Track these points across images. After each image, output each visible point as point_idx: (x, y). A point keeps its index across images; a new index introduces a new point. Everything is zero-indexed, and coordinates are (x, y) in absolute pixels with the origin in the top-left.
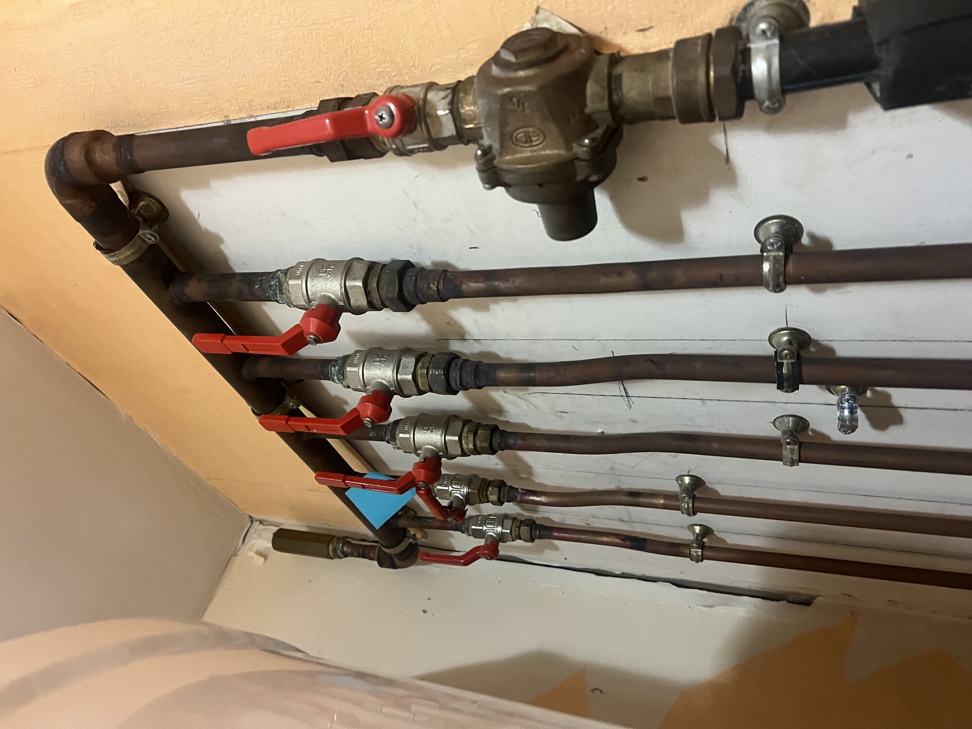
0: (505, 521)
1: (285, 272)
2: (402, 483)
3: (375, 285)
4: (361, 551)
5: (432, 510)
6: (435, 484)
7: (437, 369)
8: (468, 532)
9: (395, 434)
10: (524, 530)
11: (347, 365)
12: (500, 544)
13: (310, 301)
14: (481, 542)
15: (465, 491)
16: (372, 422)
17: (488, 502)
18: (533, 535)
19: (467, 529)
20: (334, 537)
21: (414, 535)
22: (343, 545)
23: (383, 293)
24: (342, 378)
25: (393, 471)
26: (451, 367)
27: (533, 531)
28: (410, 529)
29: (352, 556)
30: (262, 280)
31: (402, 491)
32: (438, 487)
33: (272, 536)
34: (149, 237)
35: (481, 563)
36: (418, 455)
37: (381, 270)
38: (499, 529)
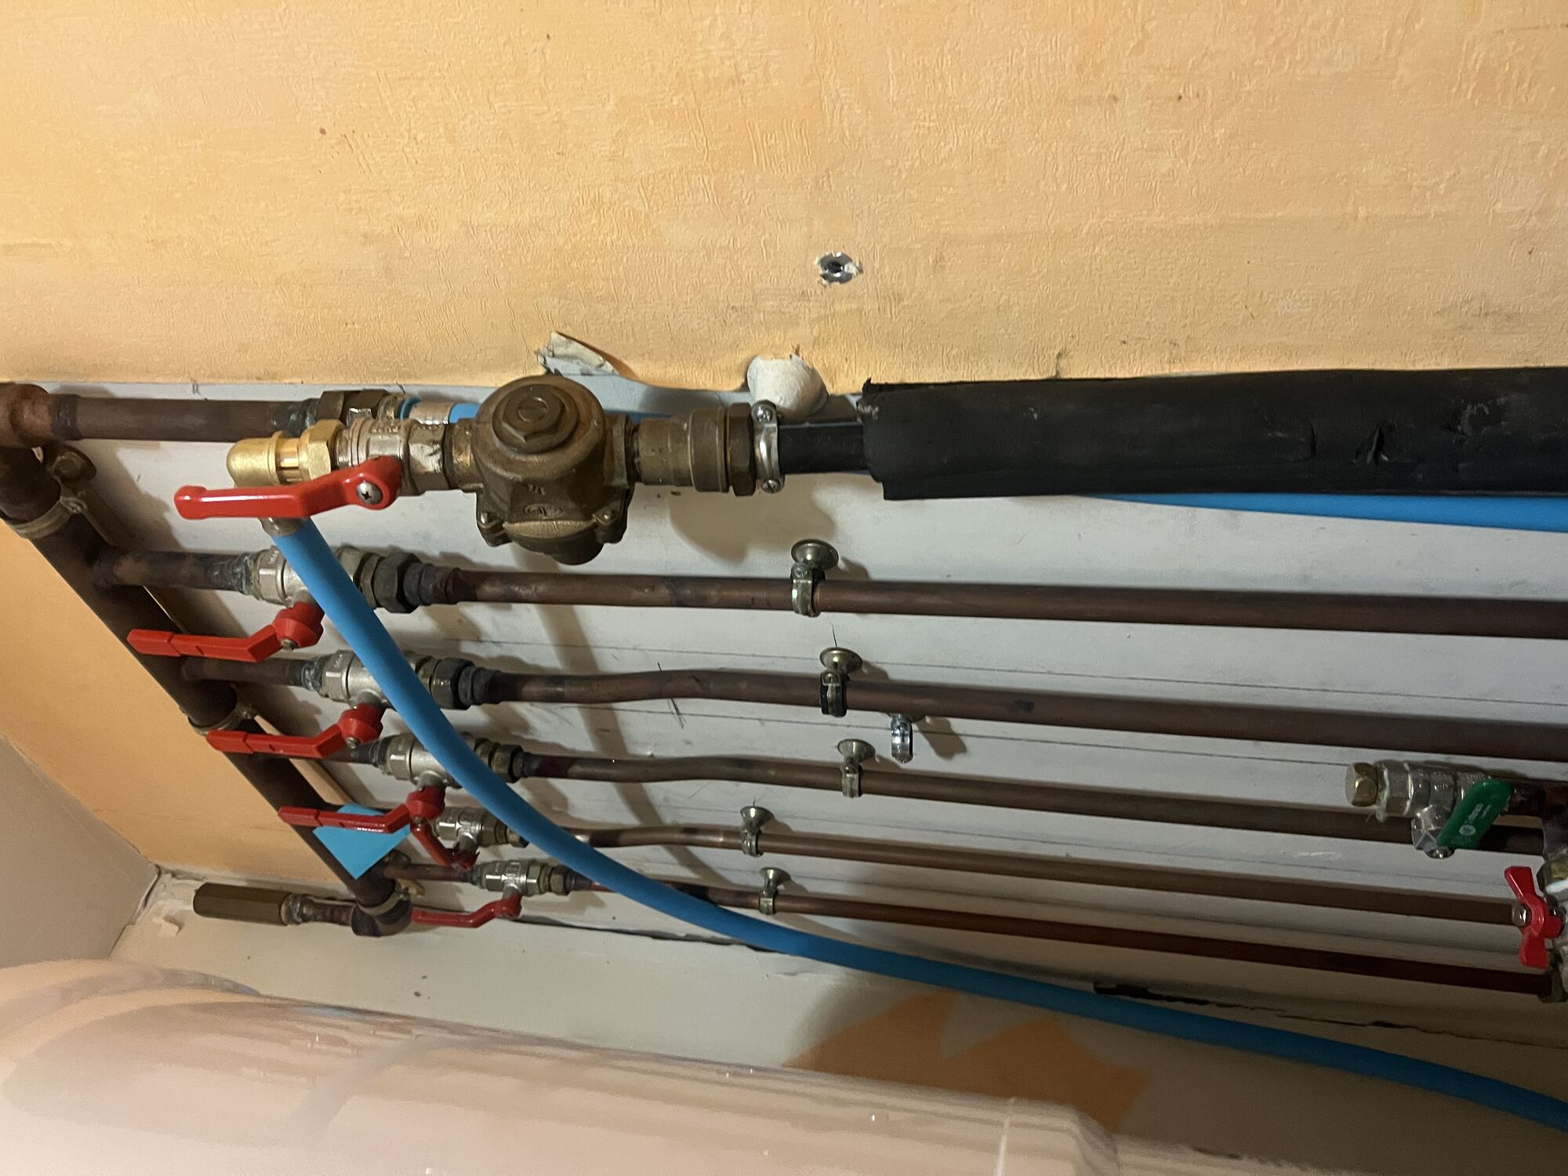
0: (531, 868)
1: (255, 557)
2: (393, 820)
3: (368, 582)
4: (328, 914)
5: (431, 854)
6: (438, 820)
7: (442, 679)
8: (481, 884)
9: (385, 754)
10: (556, 879)
11: (325, 668)
12: (524, 898)
13: (285, 595)
14: (498, 896)
15: (477, 828)
16: (357, 743)
17: (507, 842)
18: (568, 886)
19: (480, 879)
20: (289, 894)
21: (407, 889)
22: (302, 905)
23: (379, 592)
24: (319, 684)
25: (380, 803)
26: (461, 678)
27: (568, 880)
28: (399, 880)
29: (316, 920)
30: (224, 565)
31: (392, 829)
32: (442, 824)
33: (193, 894)
34: (74, 505)
35: (497, 925)
36: (415, 783)
37: (378, 564)
38: (523, 879)
